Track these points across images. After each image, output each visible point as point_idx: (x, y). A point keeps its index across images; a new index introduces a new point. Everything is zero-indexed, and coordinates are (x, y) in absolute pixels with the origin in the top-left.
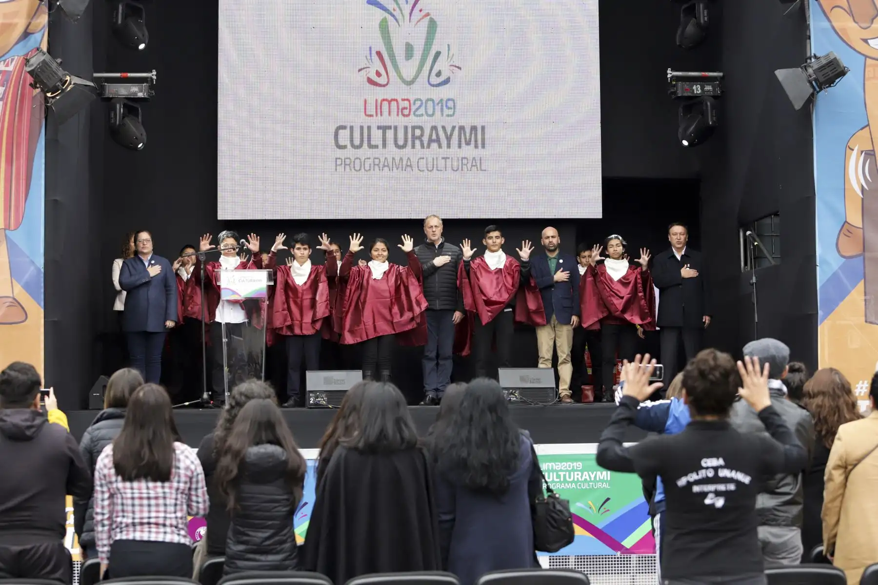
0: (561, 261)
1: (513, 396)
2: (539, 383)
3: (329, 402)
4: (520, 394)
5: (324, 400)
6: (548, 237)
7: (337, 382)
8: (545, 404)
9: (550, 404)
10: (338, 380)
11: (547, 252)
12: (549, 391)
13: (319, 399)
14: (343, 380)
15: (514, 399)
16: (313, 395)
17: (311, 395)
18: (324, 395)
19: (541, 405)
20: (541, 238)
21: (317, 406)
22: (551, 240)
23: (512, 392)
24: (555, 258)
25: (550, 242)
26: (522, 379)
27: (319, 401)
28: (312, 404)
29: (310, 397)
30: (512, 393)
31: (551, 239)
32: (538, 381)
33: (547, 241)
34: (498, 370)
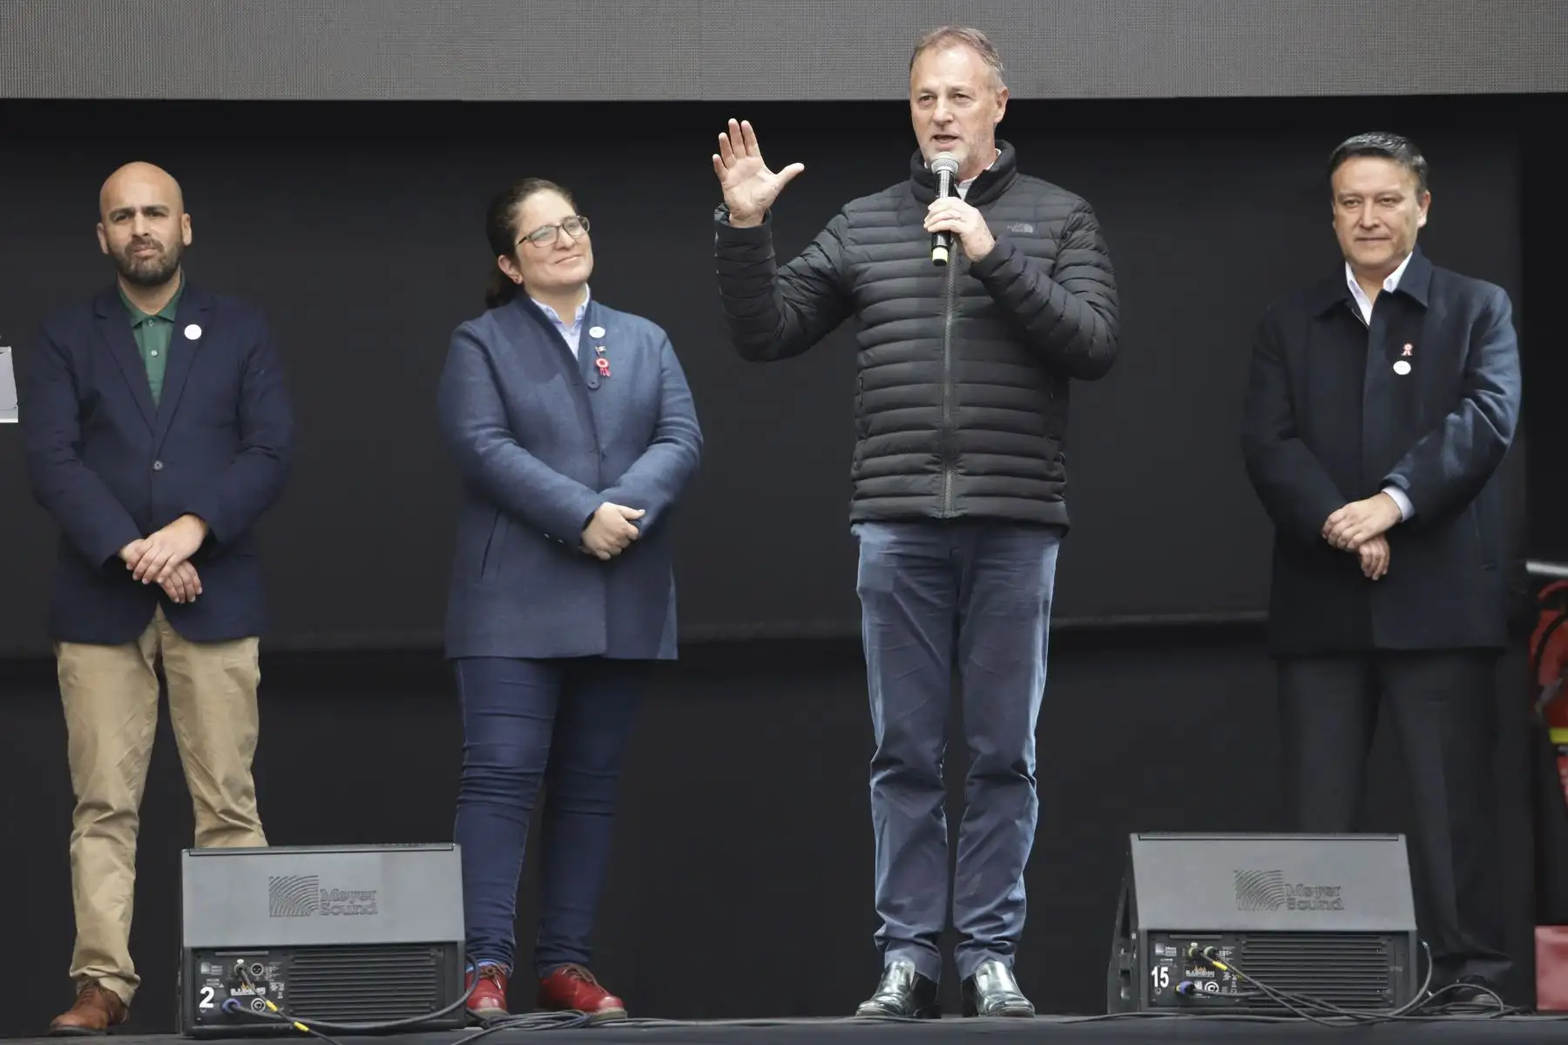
0: (193, 332)
1: (1202, 972)
2: (1337, 906)
3: (293, 1005)
4: (1237, 960)
5: (270, 995)
6: (129, 214)
7: (335, 902)
8: (1365, 1014)
9: (1392, 1013)
10: (343, 896)
11: (124, 287)
12: (1387, 947)
13: (245, 991)
14: (364, 895)
15: (1211, 987)
16: (217, 969)
17: (204, 969)
18: (269, 971)
19: (1343, 1018)
20: (99, 218)
21: (234, 1020)
22: (140, 230)
23: (1198, 953)
24: (159, 319)
25: (137, 239)
26: (1252, 889)
27: (246, 1000)
28: (209, 1017)
29: (199, 981)
30: (1198, 960)
31: (141, 224)
32: (1330, 896)
33: (121, 234)
34: (1127, 846)
